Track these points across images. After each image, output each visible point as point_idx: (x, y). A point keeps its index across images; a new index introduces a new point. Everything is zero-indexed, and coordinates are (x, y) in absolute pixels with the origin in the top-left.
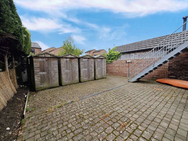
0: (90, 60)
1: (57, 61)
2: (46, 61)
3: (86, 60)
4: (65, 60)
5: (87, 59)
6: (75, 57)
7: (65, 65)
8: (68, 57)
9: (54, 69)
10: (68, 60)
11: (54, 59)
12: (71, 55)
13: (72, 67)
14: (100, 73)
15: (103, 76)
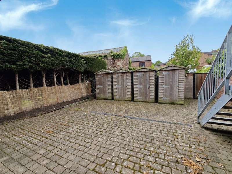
0: (147, 74)
2: (103, 77)
3: (141, 74)
4: (117, 75)
5: (143, 73)
6: (126, 72)
7: (116, 80)
8: (119, 72)
9: (108, 84)
10: (119, 75)
11: (108, 75)
12: (122, 70)
13: (123, 83)
14: (168, 94)
15: (174, 100)
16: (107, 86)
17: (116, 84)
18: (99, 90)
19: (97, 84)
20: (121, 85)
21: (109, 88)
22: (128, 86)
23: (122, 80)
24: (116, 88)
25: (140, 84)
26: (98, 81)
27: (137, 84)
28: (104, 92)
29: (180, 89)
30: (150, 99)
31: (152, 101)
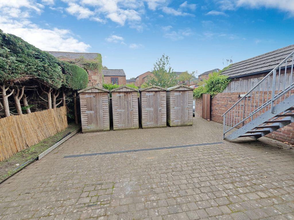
0: (158, 94)
1: (107, 97)
3: (151, 94)
4: (118, 95)
11: (103, 94)
16: (101, 112)
17: (117, 107)
18: (87, 118)
19: (82, 109)
20: (125, 108)
21: (105, 114)
23: (126, 102)
25: (150, 107)
26: (86, 104)
27: (146, 106)
29: (189, 110)
30: (162, 124)
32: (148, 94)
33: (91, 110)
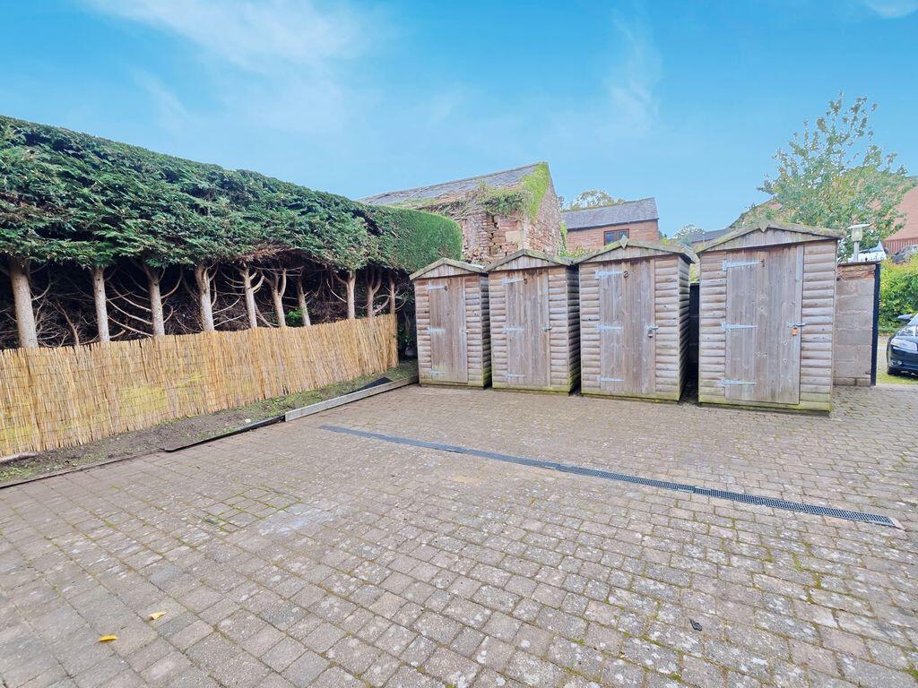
0: (645, 270)
1: (478, 289)
2: (446, 289)
3: (615, 271)
4: (505, 280)
5: (624, 267)
6: (546, 264)
7: (504, 302)
8: (514, 266)
9: (468, 319)
10: (517, 278)
11: (469, 280)
12: (526, 259)
14: (748, 362)
15: (778, 390)
16: (463, 330)
17: (503, 318)
18: (429, 348)
19: (420, 322)
20: (526, 321)
21: (473, 339)
22: (554, 329)
23: (528, 303)
24: (504, 339)
25: (608, 319)
26: (427, 309)
27: (597, 317)
28: (451, 355)
29: (808, 337)
30: (660, 387)
31: (665, 395)
32: (601, 273)
33: (439, 325)
